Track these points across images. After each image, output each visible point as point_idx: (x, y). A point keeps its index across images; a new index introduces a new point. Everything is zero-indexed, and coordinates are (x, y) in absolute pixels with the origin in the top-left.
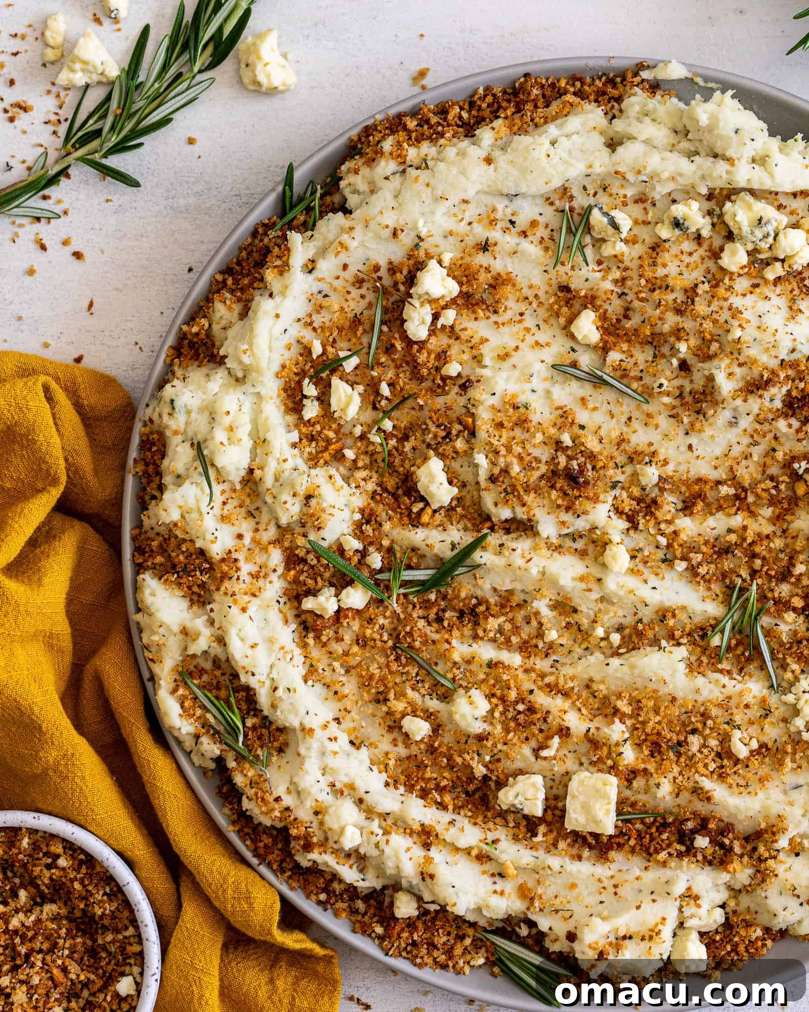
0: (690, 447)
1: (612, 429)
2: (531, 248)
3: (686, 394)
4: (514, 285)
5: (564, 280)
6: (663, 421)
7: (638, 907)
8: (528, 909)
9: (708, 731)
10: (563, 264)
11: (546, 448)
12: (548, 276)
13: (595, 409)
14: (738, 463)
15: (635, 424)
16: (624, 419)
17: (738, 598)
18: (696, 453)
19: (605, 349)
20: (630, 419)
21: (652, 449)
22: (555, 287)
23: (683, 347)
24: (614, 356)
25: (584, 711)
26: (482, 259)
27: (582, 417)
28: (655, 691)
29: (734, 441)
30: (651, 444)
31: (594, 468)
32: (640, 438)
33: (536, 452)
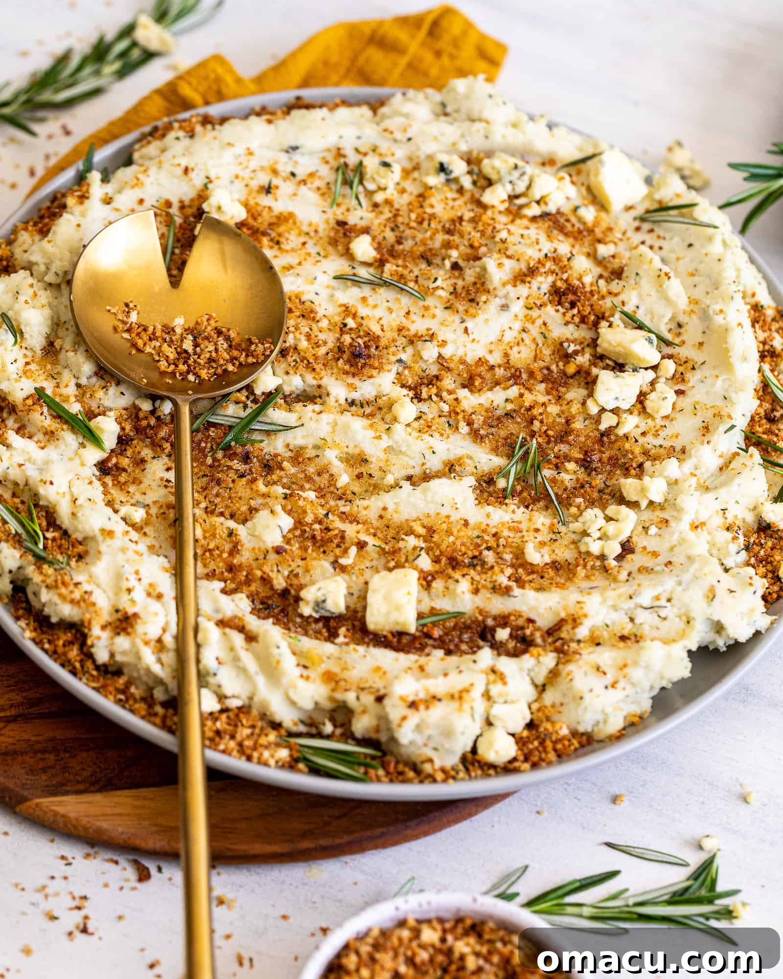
0: (466, 330)
1: (393, 320)
2: (308, 194)
3: (459, 290)
4: (295, 223)
5: (341, 218)
6: (439, 312)
7: (446, 675)
8: (333, 690)
9: (501, 548)
10: (338, 205)
11: (331, 334)
12: (325, 216)
13: (375, 306)
14: (511, 348)
15: (413, 317)
16: (403, 313)
17: (521, 447)
18: (471, 337)
19: (381, 263)
20: (408, 313)
21: (431, 332)
22: (332, 222)
23: (454, 254)
24: (389, 268)
25: (379, 535)
26: (265, 201)
27: (363, 311)
28: (448, 517)
29: (506, 327)
30: (428, 329)
31: (377, 347)
32: (418, 325)
33: (322, 337)
